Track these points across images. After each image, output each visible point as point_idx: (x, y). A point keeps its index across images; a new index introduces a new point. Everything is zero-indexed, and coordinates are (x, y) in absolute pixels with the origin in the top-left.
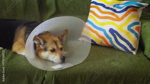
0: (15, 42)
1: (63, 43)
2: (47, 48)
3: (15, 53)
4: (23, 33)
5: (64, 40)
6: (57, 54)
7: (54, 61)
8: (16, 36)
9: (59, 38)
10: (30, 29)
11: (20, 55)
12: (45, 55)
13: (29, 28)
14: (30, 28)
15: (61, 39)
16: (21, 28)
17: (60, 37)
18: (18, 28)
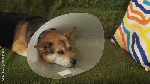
0: (15, 40)
1: (71, 42)
2: (54, 50)
3: (15, 54)
4: (25, 30)
5: (72, 39)
6: (67, 56)
7: (63, 65)
8: (16, 33)
9: (66, 36)
10: (32, 26)
11: (21, 57)
12: (52, 58)
13: (31, 24)
14: (33, 24)
15: (69, 37)
16: (22, 24)
17: (68, 36)
18: (19, 24)
